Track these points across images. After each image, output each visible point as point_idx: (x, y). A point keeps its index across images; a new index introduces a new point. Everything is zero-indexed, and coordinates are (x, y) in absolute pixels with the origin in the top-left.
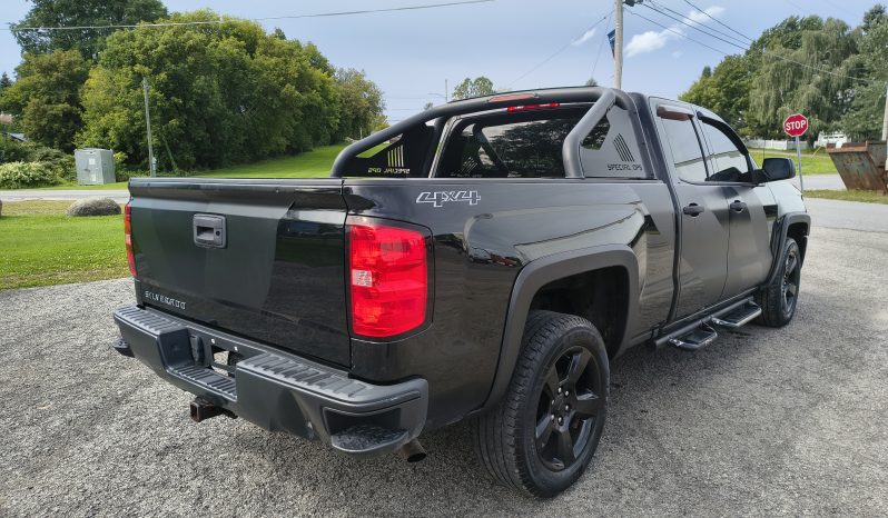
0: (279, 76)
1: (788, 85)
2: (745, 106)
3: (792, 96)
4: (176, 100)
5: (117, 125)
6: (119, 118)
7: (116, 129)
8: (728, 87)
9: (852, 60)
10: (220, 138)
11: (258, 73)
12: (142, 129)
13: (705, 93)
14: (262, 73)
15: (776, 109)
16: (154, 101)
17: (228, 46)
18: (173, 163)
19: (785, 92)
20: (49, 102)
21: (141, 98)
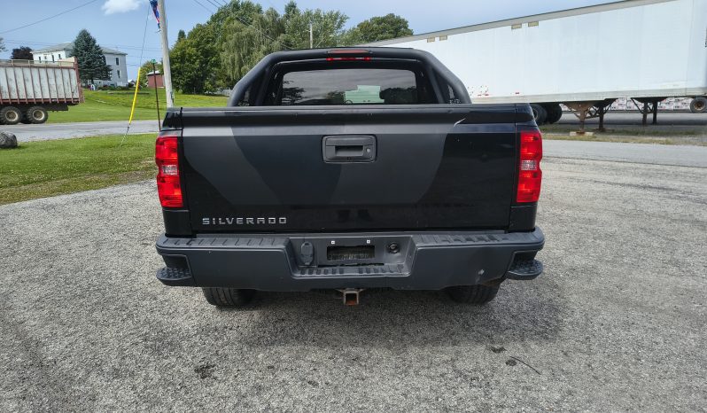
1: (245, 51)
2: (217, 64)
3: (249, 59)
8: (203, 48)
9: (282, 37)
13: (187, 51)
15: (240, 68)
19: (244, 56)
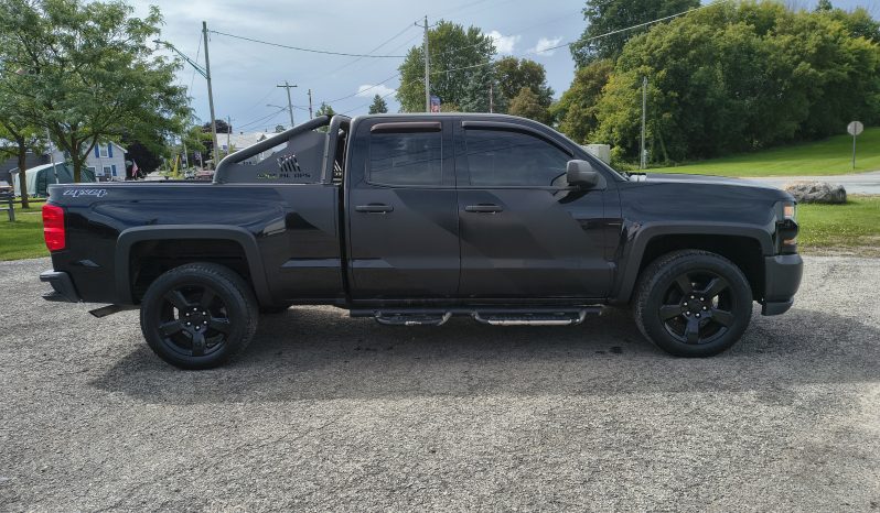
0: (793, 54)
4: (672, 94)
5: (619, 122)
6: (622, 117)
7: (619, 126)
10: (715, 128)
11: (765, 55)
12: (639, 125)
14: (769, 54)
16: (651, 97)
17: (734, 33)
18: (665, 154)
20: (585, 107)
21: (639, 97)
